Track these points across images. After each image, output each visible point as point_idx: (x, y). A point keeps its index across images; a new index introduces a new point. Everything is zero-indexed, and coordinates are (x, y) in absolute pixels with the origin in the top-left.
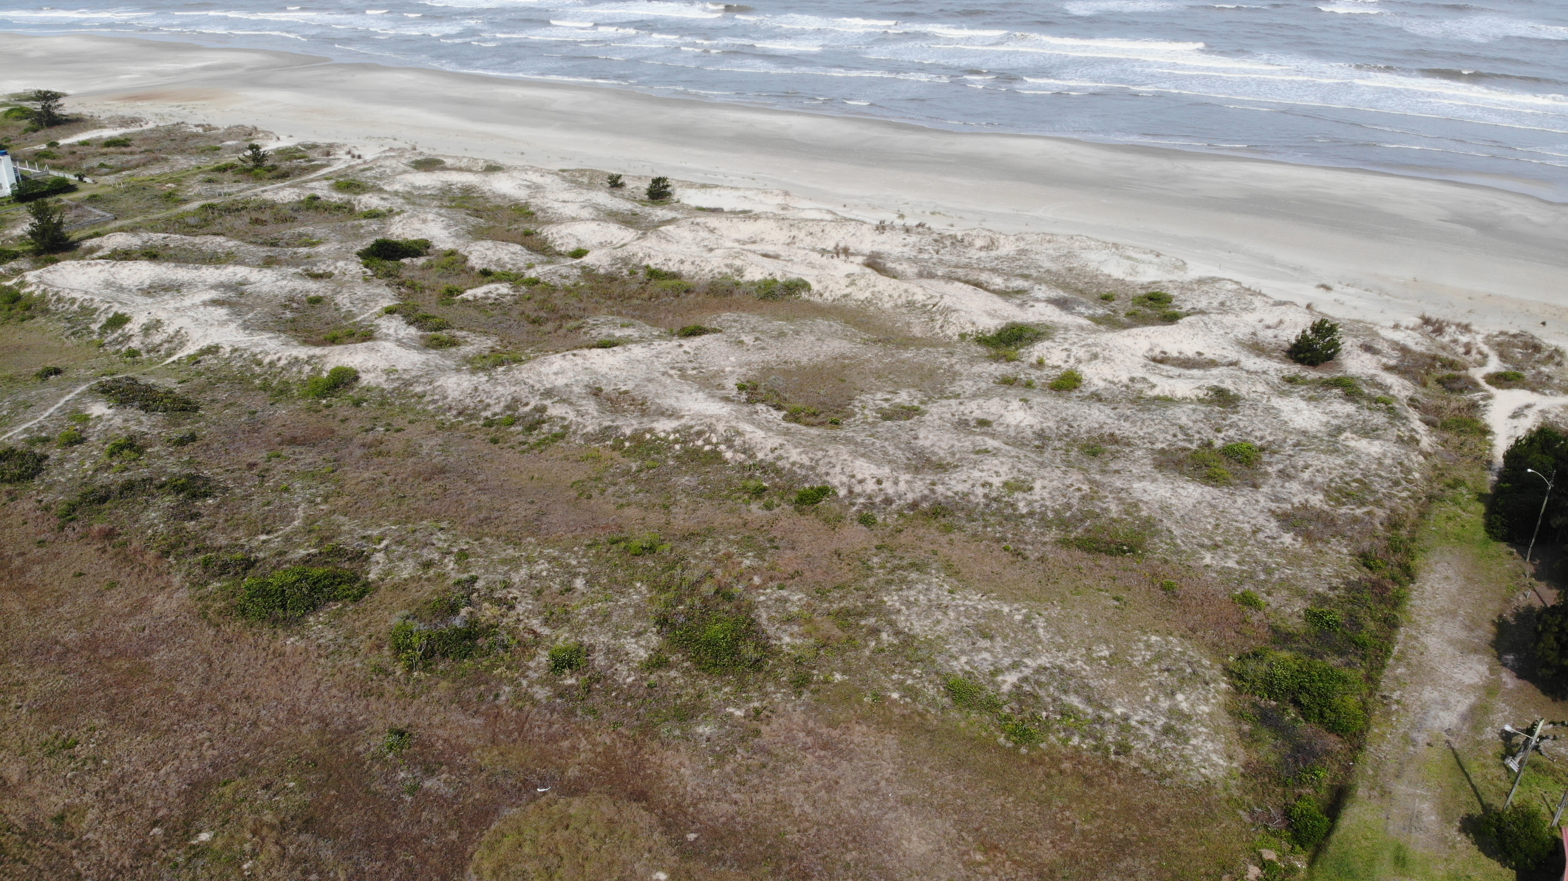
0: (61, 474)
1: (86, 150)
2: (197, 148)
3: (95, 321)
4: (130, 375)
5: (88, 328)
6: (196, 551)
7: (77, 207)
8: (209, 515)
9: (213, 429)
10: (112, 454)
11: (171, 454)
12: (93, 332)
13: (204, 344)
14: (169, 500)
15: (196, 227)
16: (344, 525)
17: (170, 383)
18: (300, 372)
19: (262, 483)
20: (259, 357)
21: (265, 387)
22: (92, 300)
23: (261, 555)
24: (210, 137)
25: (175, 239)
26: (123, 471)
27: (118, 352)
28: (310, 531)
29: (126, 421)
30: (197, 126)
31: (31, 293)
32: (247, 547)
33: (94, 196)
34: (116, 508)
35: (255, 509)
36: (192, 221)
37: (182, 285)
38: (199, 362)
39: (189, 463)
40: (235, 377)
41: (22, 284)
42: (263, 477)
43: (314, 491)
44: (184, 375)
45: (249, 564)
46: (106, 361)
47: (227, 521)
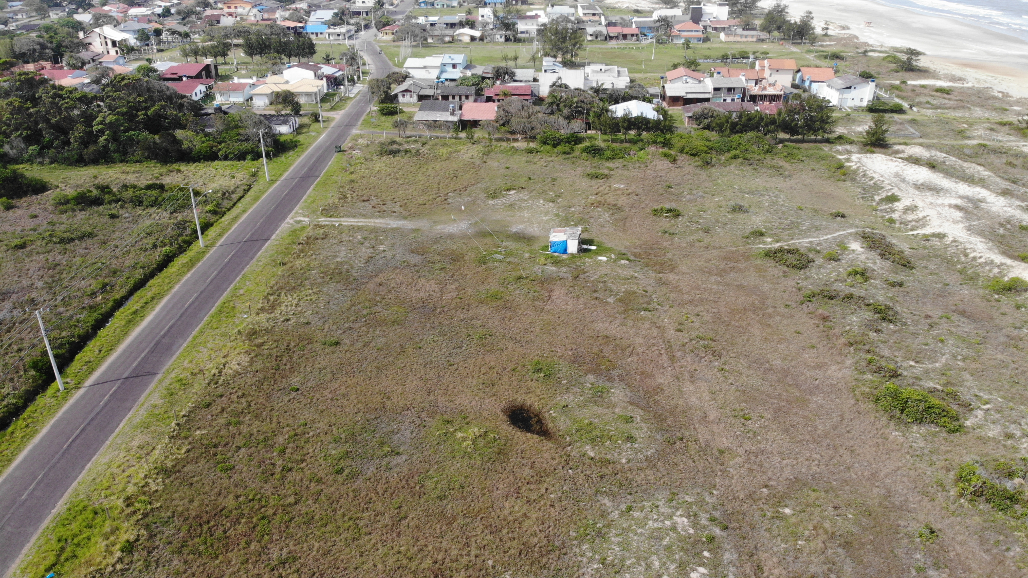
0: (817, 274)
1: (922, 91)
2: (992, 106)
3: (878, 195)
4: (883, 233)
5: (873, 197)
6: (869, 351)
7: (901, 123)
8: (887, 335)
9: (916, 284)
10: (850, 274)
11: (883, 289)
12: (874, 201)
13: (937, 230)
14: (868, 315)
15: (968, 156)
16: (967, 381)
17: (904, 247)
18: (990, 271)
19: (929, 330)
20: (968, 251)
21: (962, 272)
22: (883, 181)
23: (905, 373)
24: (1004, 101)
25: (952, 160)
26: (851, 287)
27: (883, 217)
28: (943, 374)
29: (867, 258)
30: (999, 92)
31: (850, 166)
32: (899, 364)
33: (914, 120)
34: (836, 306)
35: (916, 344)
36: (967, 151)
37: (941, 189)
38: (928, 240)
39: (891, 298)
40: (946, 258)
41: (848, 160)
42: (932, 327)
43: (959, 350)
44: (915, 245)
45: (895, 375)
46: (873, 220)
47: (895, 342)
